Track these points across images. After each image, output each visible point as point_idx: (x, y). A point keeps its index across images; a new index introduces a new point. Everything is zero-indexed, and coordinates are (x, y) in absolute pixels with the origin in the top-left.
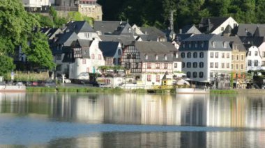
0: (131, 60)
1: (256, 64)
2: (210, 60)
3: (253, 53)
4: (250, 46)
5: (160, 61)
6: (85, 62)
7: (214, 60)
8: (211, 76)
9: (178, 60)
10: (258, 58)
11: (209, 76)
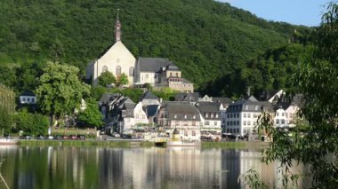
0: (164, 119)
1: (283, 122)
2: (243, 119)
3: (280, 114)
4: (277, 109)
5: (188, 119)
6: (129, 121)
7: (247, 119)
8: (245, 131)
9: (218, 119)
10: (284, 118)
11: (242, 131)
